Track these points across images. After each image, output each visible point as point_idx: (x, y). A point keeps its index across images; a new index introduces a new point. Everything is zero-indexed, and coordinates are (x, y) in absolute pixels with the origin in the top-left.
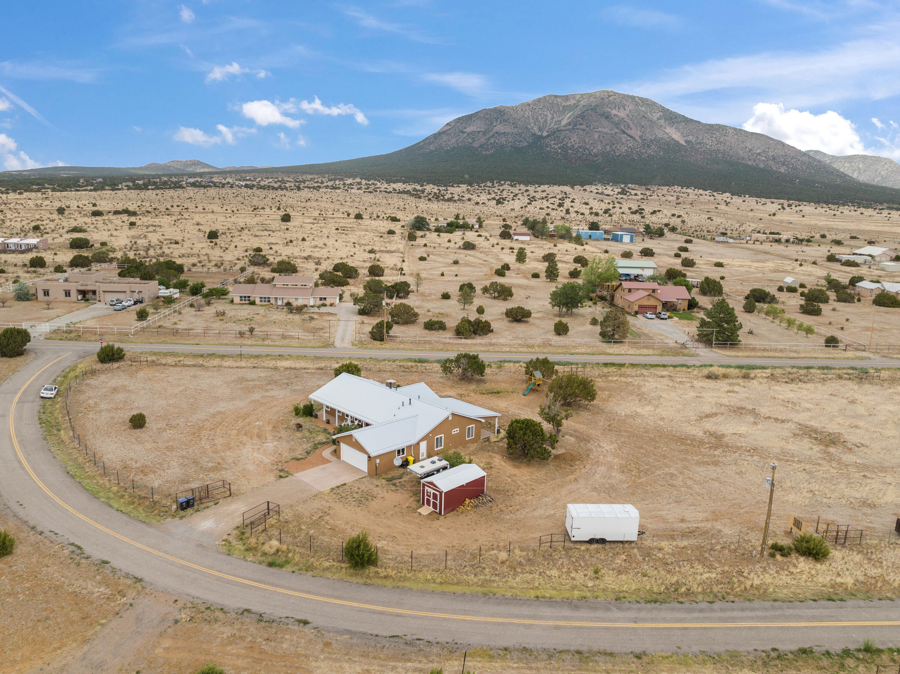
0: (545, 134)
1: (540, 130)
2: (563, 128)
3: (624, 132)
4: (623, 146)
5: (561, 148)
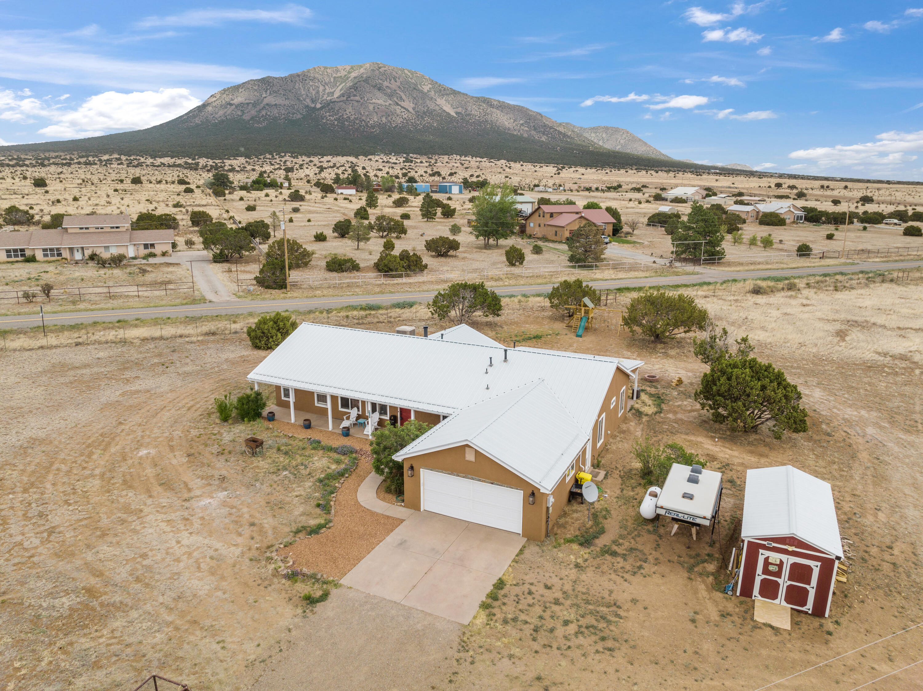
0: (319, 106)
1: (313, 101)
2: (337, 100)
3: (398, 104)
4: (398, 118)
5: (338, 120)
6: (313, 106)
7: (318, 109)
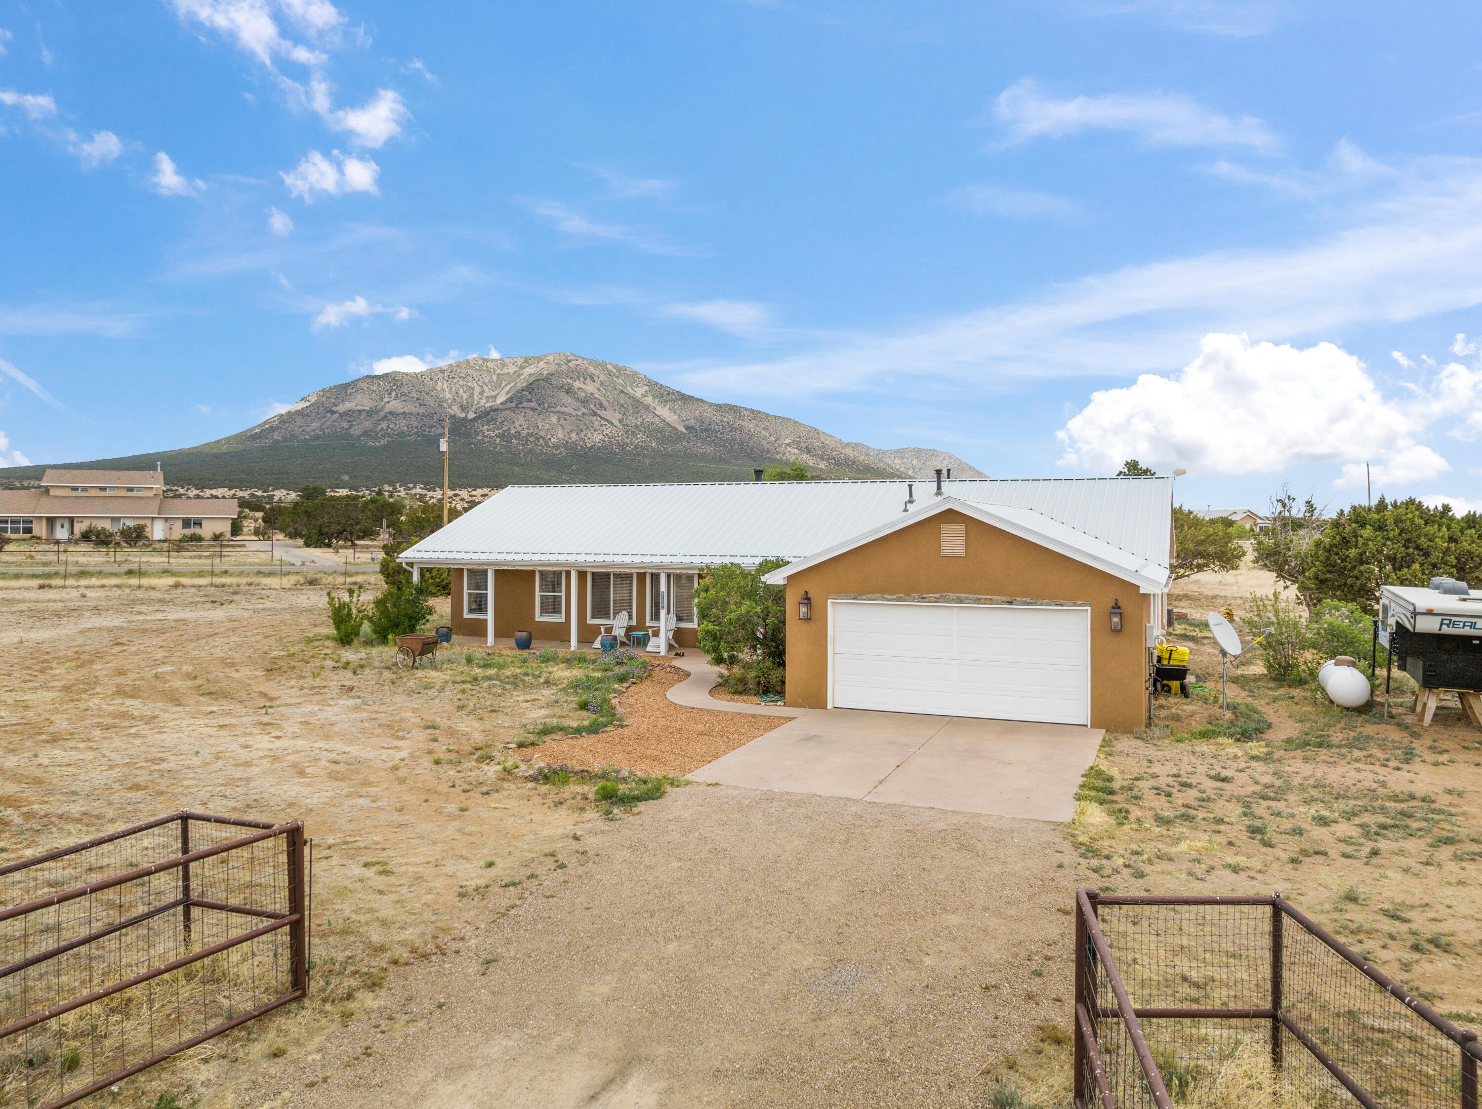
0: (471, 415)
2: (501, 407)
3: (596, 414)
6: (463, 415)
7: (471, 420)
